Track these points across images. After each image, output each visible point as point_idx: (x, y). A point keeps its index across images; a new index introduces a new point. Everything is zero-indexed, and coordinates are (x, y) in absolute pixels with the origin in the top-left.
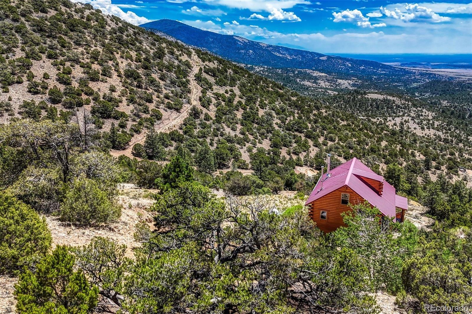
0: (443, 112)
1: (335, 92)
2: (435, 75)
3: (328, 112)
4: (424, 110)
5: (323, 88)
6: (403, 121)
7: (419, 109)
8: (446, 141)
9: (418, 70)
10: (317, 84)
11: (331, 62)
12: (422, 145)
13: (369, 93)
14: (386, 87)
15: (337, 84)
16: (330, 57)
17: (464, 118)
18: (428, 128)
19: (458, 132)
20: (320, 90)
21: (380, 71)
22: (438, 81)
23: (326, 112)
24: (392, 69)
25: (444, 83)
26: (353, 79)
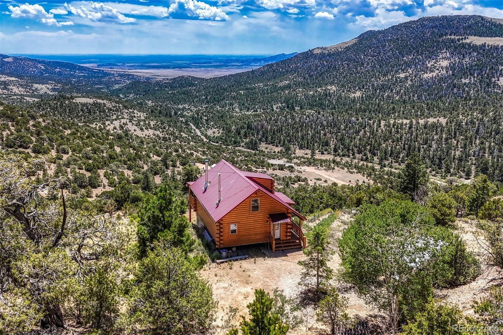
0: (152, 111)
1: (33, 99)
2: (133, 75)
3: (46, 121)
4: (135, 111)
5: (17, 95)
6: (122, 124)
7: (130, 110)
8: (165, 139)
9: (116, 71)
10: (8, 90)
11: (20, 64)
12: (149, 145)
13: (76, 97)
14: (89, 90)
15: (34, 89)
16: (16, 59)
17: (171, 116)
18: (147, 129)
19: (172, 130)
20: (15, 97)
21: (77, 73)
22: (139, 82)
23: (44, 121)
24: (90, 71)
25: (145, 84)
26: (52, 83)
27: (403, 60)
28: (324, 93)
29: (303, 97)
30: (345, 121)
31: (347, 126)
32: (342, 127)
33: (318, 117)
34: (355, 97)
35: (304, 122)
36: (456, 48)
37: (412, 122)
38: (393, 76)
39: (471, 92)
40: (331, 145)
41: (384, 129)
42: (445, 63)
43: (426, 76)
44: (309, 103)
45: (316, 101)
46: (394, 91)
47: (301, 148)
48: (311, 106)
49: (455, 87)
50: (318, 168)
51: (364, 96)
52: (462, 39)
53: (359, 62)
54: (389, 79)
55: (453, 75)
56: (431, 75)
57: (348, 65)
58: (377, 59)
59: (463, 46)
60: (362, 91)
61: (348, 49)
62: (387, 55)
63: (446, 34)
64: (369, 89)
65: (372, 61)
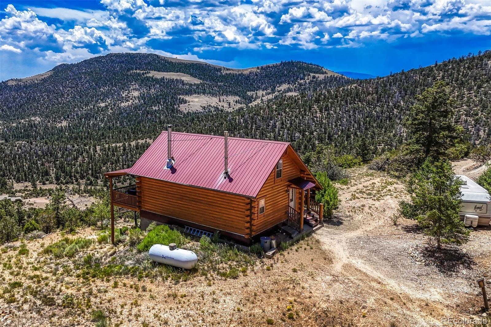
27: (100, 91)
28: (28, 124)
29: (6, 129)
30: (60, 149)
31: (64, 153)
32: (59, 155)
33: (31, 147)
34: (61, 126)
35: (17, 154)
36: (142, 81)
37: (124, 144)
38: (94, 106)
39: (162, 117)
40: (51, 174)
41: (100, 153)
42: (136, 94)
43: (123, 105)
44: (15, 135)
45: (21, 133)
46: (98, 119)
47: (18, 181)
48: (17, 138)
49: (149, 114)
50: (48, 197)
51: (71, 125)
52: (146, 73)
53: (59, 93)
54: (91, 109)
55: (145, 103)
56: (127, 104)
57: (48, 96)
58: (76, 90)
59: (148, 80)
60: (68, 120)
61: (44, 80)
62: (85, 86)
63: (132, 69)
64: (74, 118)
65: (72, 92)
